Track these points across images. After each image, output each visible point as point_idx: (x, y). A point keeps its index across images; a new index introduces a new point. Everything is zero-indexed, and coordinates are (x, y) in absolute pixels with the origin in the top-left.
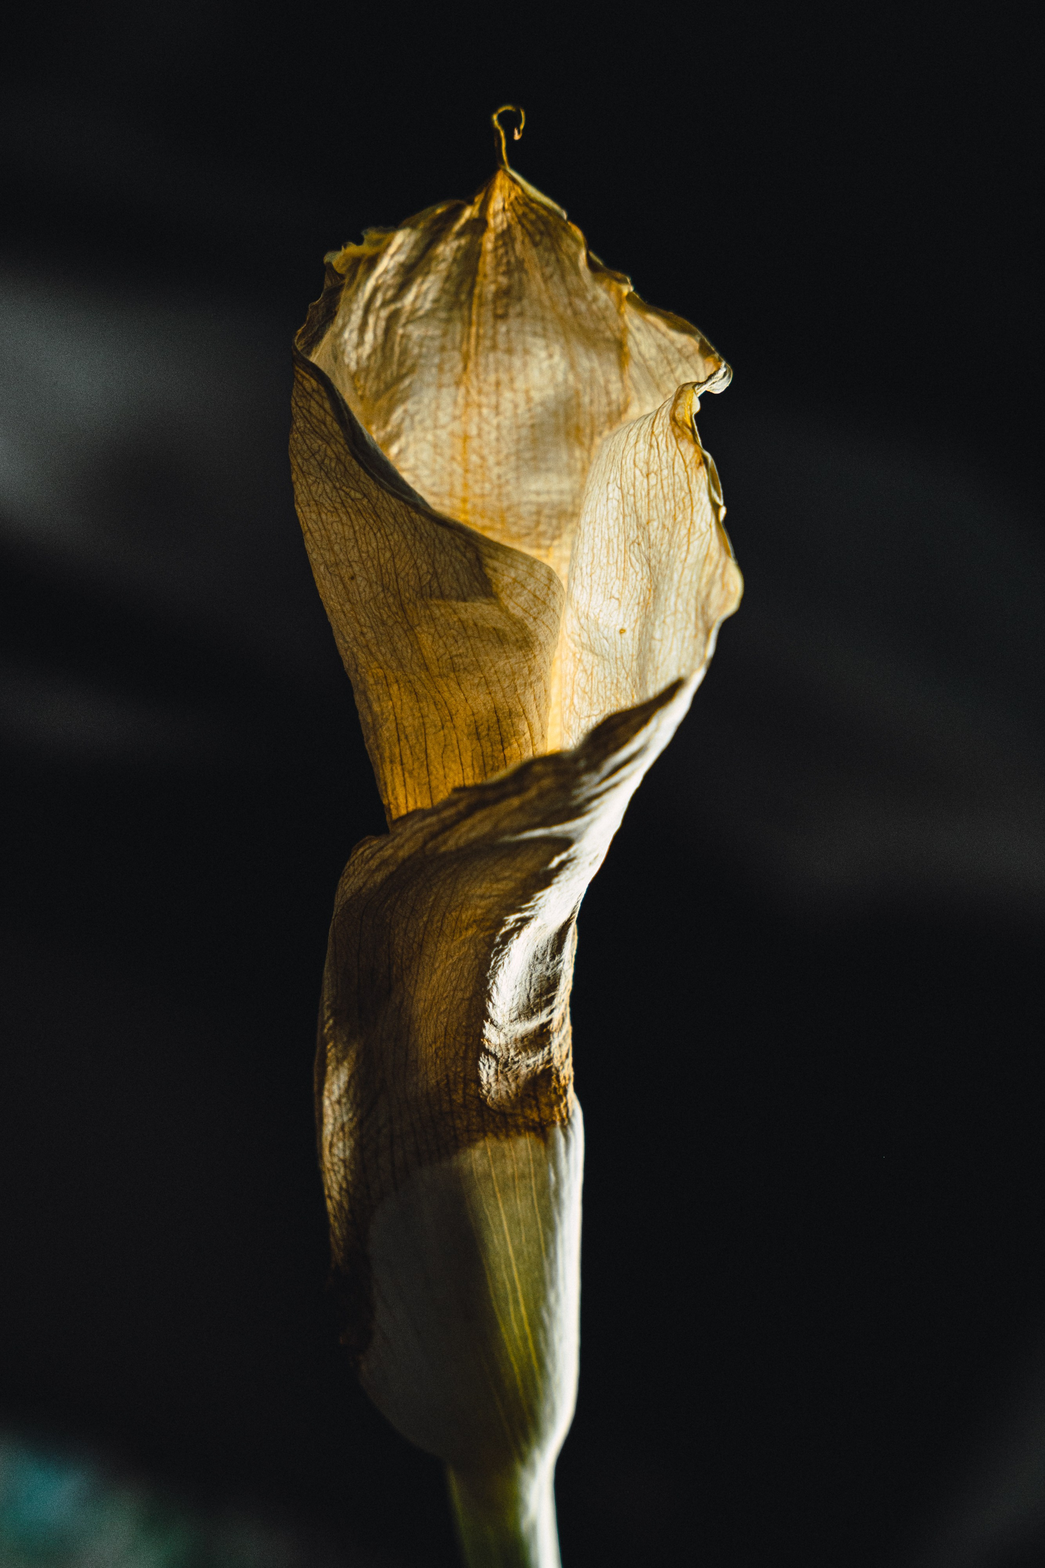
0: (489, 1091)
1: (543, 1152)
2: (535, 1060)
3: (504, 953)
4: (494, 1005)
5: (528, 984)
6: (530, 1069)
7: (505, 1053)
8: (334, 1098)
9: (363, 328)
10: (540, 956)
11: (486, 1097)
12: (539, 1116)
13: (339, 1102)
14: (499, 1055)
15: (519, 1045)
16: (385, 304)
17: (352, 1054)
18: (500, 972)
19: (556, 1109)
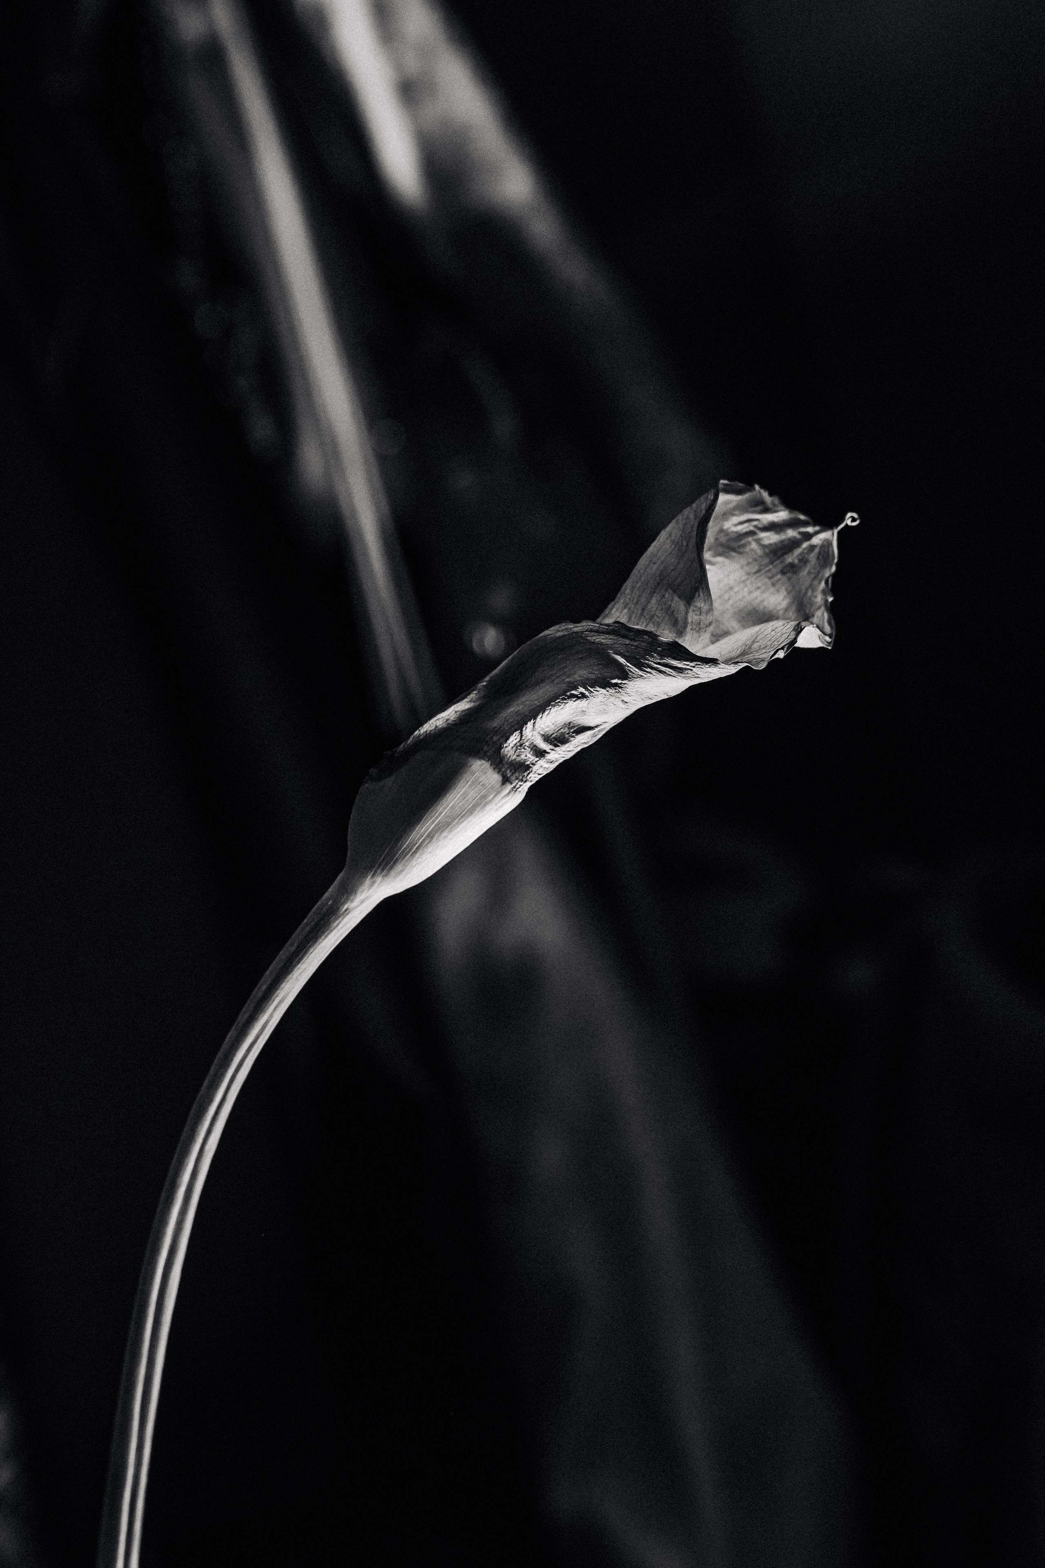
0: (506, 747)
1: (498, 786)
2: (529, 757)
3: (565, 701)
4: (542, 717)
5: (557, 730)
6: (525, 758)
7: (526, 740)
8: (457, 710)
9: (741, 523)
10: (571, 725)
11: (503, 748)
12: (510, 776)
13: (456, 712)
14: (523, 738)
15: (532, 746)
16: (755, 526)
17: (478, 703)
18: (556, 708)
19: (517, 781)
